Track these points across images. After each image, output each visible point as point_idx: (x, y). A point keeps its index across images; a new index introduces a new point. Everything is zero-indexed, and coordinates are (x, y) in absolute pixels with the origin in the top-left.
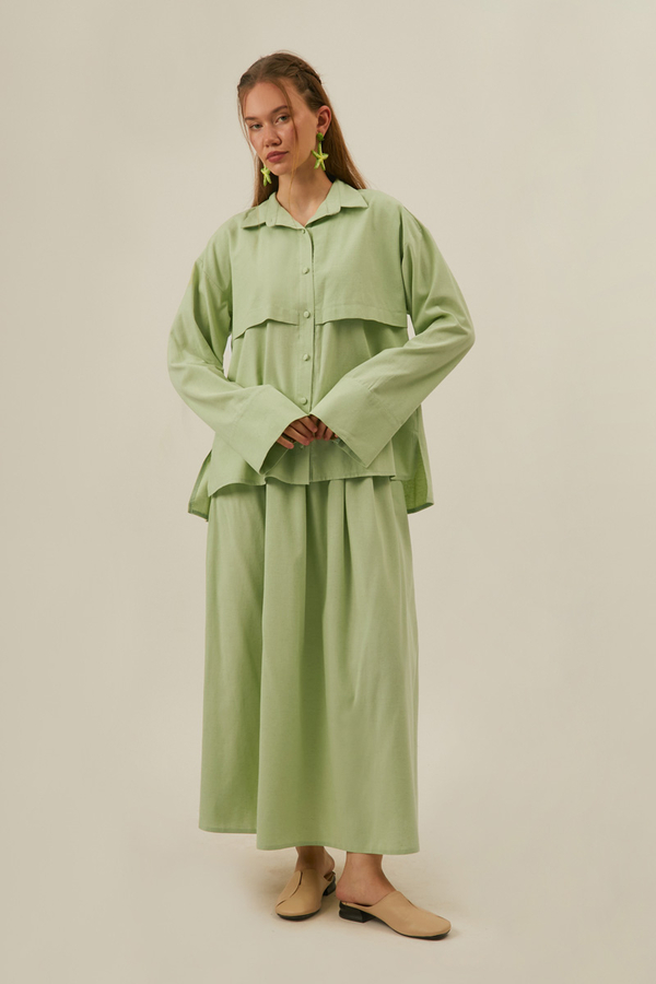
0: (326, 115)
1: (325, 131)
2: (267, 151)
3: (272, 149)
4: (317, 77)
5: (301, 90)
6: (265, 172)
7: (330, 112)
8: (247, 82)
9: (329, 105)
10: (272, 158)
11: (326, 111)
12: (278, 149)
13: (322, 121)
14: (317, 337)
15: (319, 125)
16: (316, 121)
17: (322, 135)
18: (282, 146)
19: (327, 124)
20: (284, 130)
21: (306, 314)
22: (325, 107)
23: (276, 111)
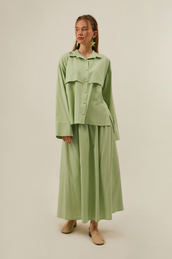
0: (96, 33)
1: (94, 37)
2: (78, 36)
3: (80, 36)
4: (97, 24)
5: (92, 25)
6: (77, 43)
7: (97, 33)
8: (80, 18)
9: (97, 31)
10: (79, 39)
11: (96, 32)
12: (82, 37)
13: (94, 34)
14: (88, 87)
15: (93, 35)
16: (93, 34)
17: (94, 38)
18: (82, 36)
19: (96, 36)
20: (85, 32)
21: (86, 81)
22: (96, 31)
23: (84, 27)
